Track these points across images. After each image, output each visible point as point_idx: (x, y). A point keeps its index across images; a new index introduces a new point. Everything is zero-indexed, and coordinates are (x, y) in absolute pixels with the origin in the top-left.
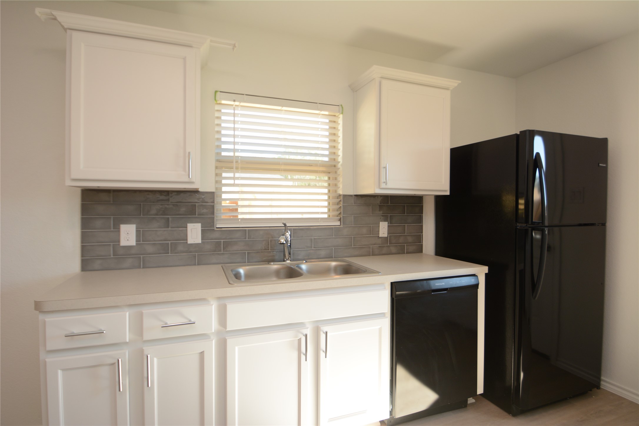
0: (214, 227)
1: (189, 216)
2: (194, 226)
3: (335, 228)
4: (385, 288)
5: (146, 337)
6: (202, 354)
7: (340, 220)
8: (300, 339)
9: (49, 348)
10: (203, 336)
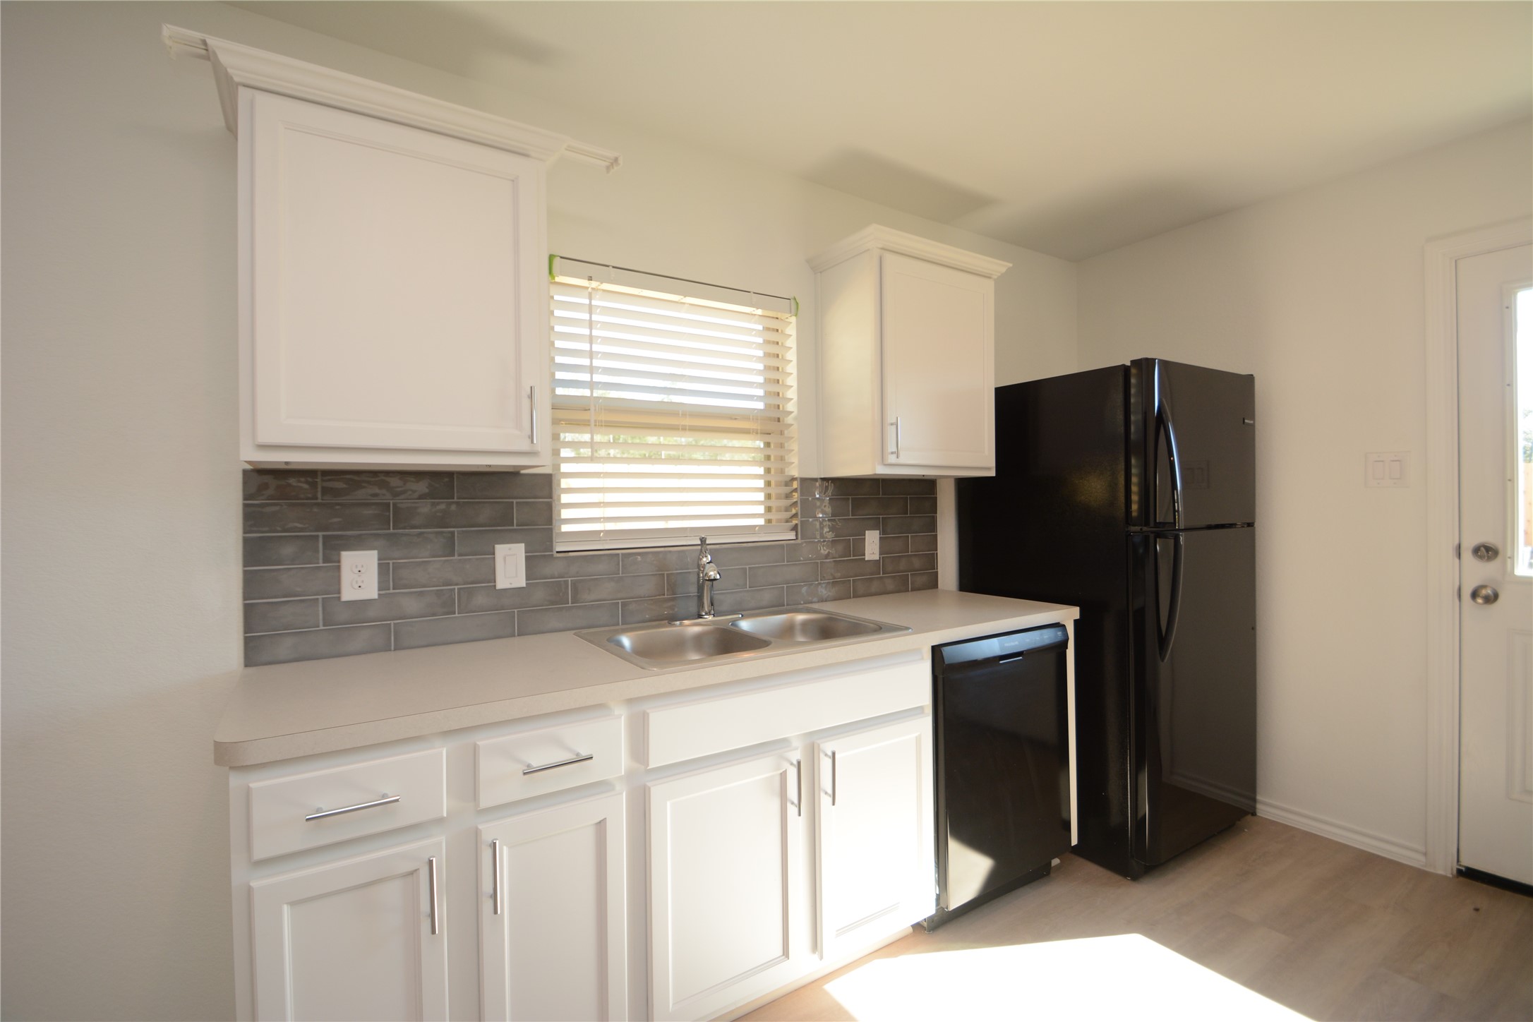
0: (552, 551)
1: (499, 528)
2: (510, 549)
3: (787, 545)
4: (922, 659)
5: (485, 802)
6: (601, 826)
7: (795, 528)
8: (785, 772)
9: (259, 854)
10: (601, 786)
